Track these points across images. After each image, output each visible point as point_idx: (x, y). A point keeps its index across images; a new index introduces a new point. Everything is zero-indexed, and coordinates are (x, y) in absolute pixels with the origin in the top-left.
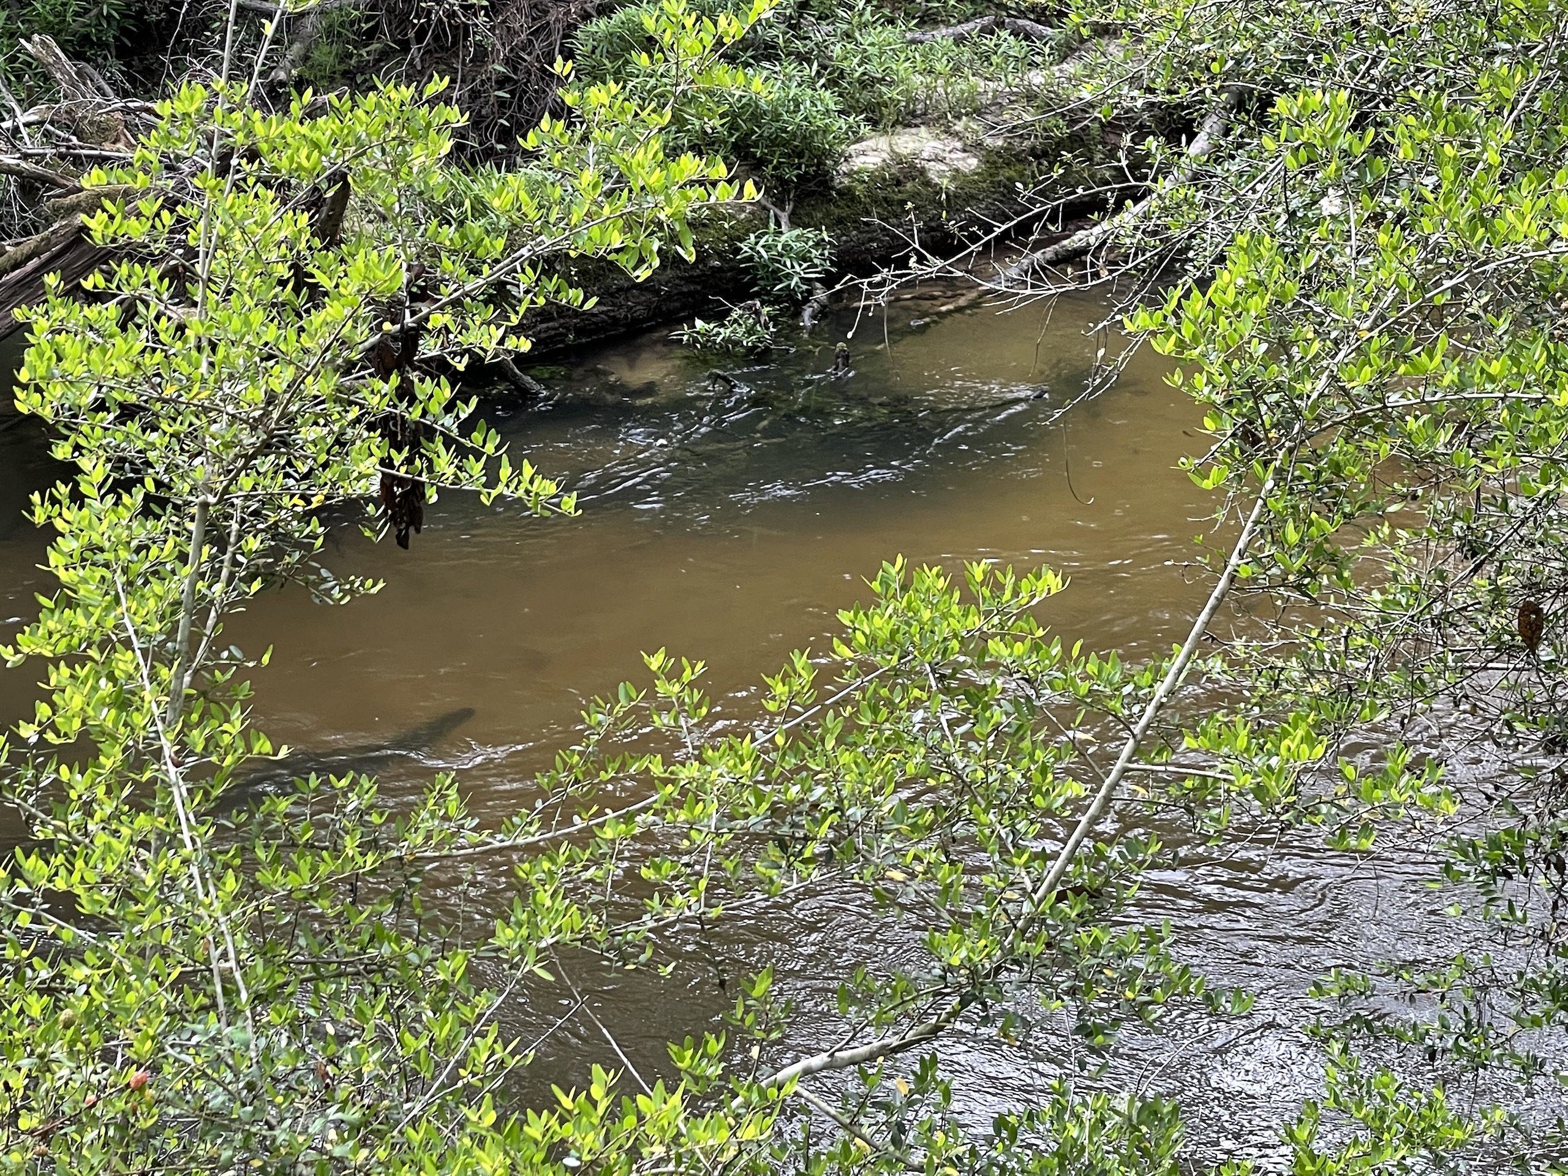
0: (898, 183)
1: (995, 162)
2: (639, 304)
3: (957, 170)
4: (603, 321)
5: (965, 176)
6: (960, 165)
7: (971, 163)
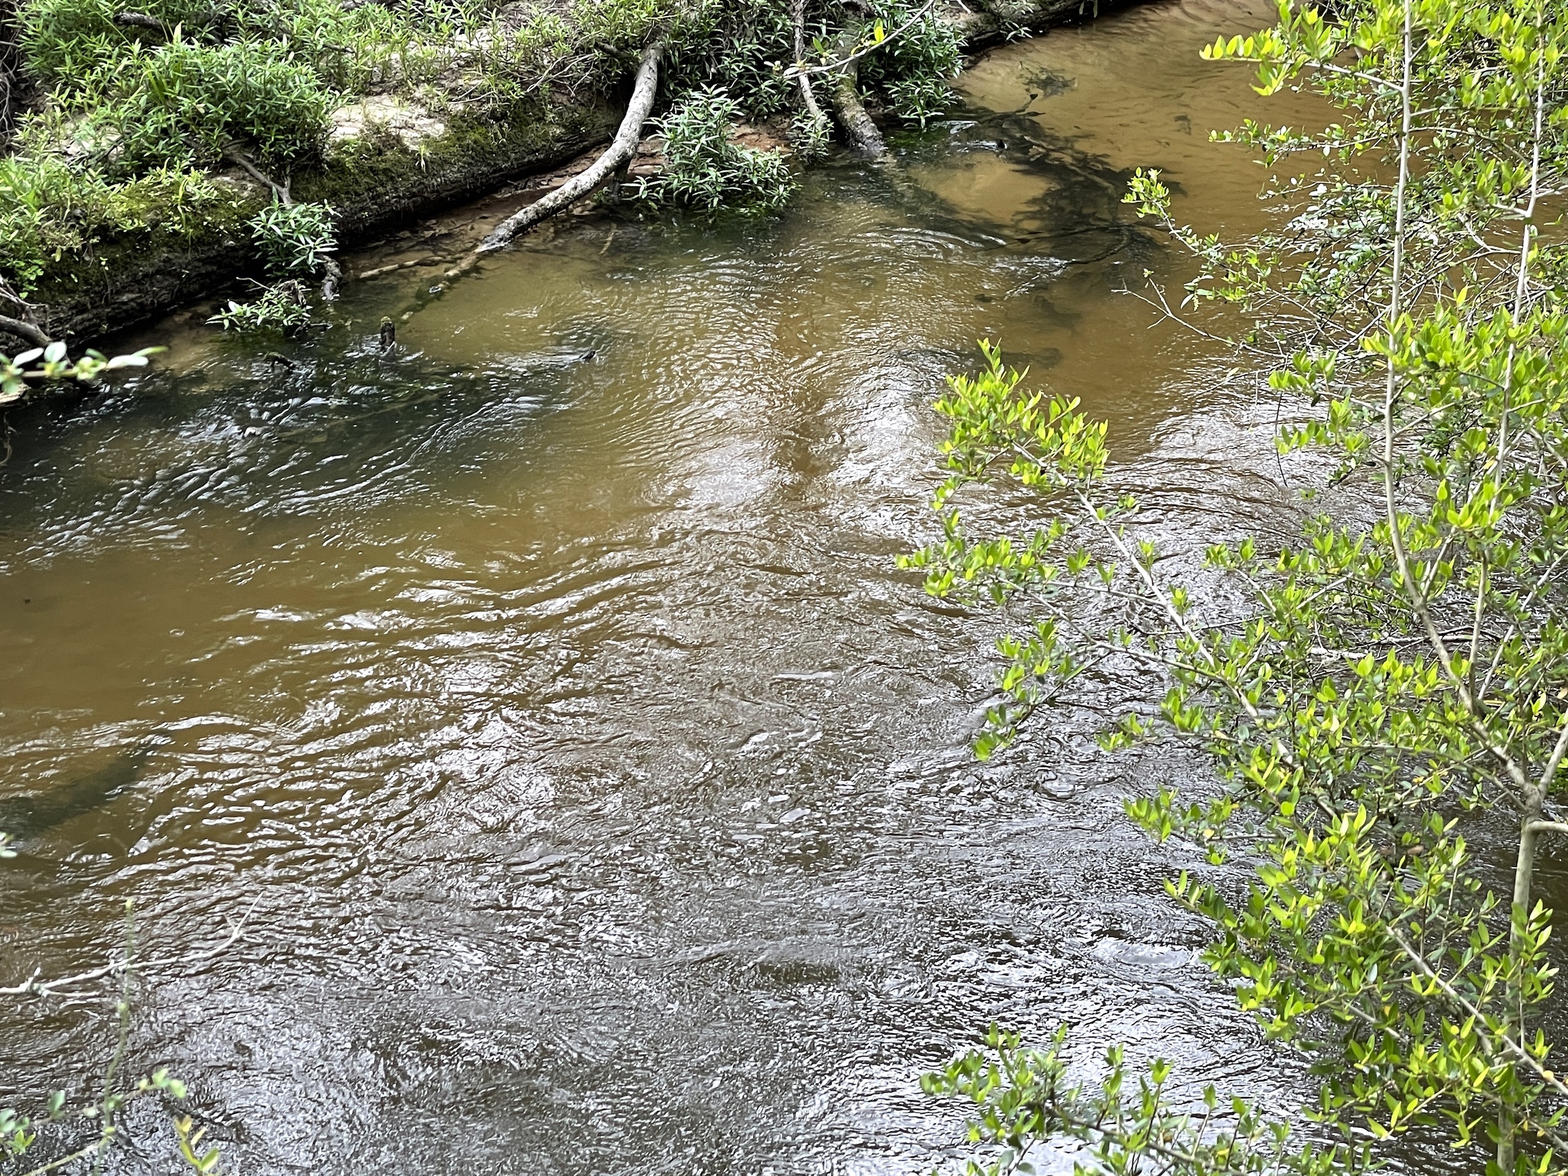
0: (380, 153)
1: (460, 127)
2: (162, 288)
3: (428, 136)
4: (133, 308)
5: (436, 141)
6: (429, 131)
7: (438, 129)
